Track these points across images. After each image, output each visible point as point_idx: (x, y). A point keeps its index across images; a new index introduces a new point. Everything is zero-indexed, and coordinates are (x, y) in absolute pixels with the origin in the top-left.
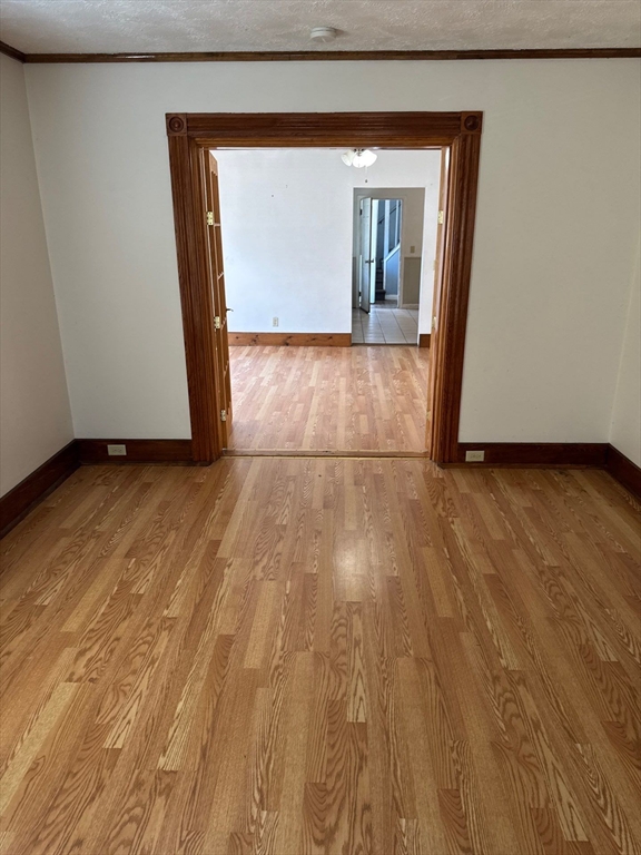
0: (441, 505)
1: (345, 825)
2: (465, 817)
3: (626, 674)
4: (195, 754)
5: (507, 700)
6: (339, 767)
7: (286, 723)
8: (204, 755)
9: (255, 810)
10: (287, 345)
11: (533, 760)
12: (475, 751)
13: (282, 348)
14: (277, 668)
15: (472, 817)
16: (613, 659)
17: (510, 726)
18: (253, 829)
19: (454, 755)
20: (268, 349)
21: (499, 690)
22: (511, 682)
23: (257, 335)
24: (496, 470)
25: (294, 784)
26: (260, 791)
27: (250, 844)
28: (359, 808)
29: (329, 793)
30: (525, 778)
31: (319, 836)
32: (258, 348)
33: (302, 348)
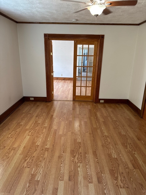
0: (95, 110)
1: (77, 155)
2: (97, 154)
3: (126, 136)
4: (52, 146)
5: (105, 139)
6: (76, 148)
7: (67, 142)
8: (53, 146)
9: (62, 153)
10: (64, 80)
11: (109, 148)
12: (99, 146)
13: (63, 81)
14: (65, 134)
15: (98, 155)
16: (124, 134)
17: (105, 143)
18: (62, 155)
19: (96, 147)
20: (60, 81)
21: (104, 138)
22: (106, 137)
23: (58, 78)
24: (106, 104)
25: (69, 150)
26: (63, 151)
27: (62, 157)
28: (79, 153)
29: (74, 151)
30: (107, 150)
31: (73, 156)
32: (58, 80)
33: (67, 81)
